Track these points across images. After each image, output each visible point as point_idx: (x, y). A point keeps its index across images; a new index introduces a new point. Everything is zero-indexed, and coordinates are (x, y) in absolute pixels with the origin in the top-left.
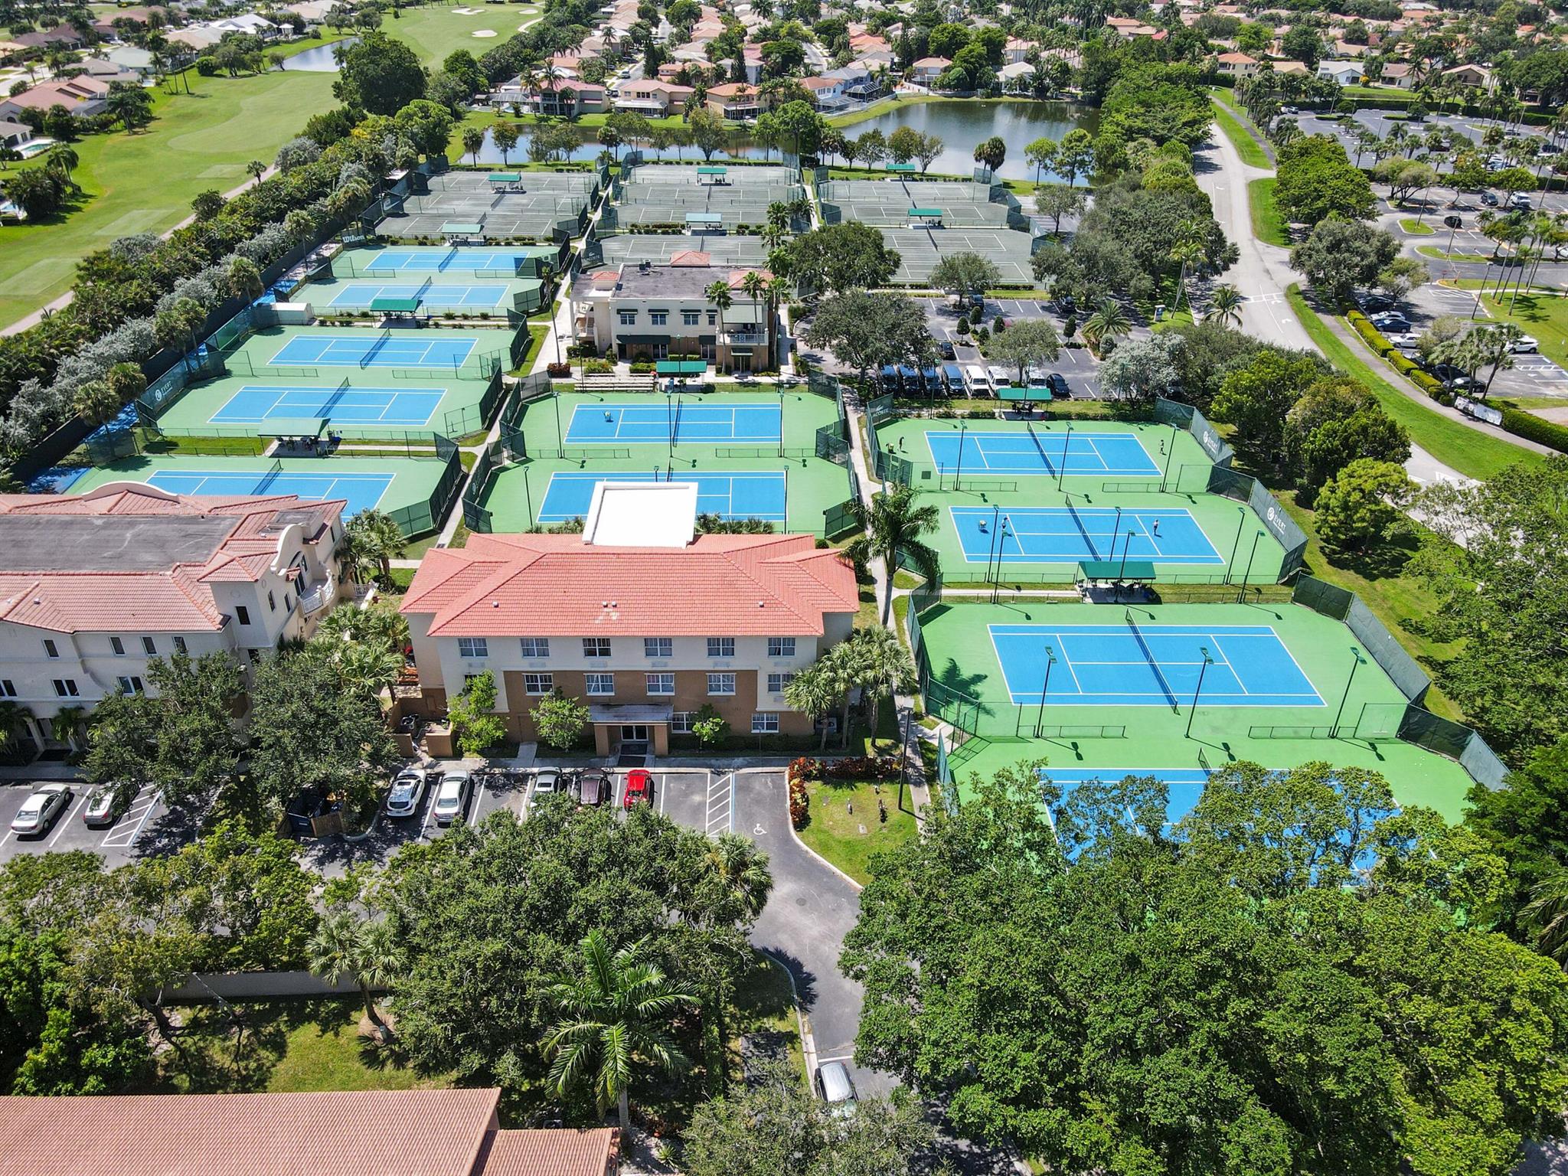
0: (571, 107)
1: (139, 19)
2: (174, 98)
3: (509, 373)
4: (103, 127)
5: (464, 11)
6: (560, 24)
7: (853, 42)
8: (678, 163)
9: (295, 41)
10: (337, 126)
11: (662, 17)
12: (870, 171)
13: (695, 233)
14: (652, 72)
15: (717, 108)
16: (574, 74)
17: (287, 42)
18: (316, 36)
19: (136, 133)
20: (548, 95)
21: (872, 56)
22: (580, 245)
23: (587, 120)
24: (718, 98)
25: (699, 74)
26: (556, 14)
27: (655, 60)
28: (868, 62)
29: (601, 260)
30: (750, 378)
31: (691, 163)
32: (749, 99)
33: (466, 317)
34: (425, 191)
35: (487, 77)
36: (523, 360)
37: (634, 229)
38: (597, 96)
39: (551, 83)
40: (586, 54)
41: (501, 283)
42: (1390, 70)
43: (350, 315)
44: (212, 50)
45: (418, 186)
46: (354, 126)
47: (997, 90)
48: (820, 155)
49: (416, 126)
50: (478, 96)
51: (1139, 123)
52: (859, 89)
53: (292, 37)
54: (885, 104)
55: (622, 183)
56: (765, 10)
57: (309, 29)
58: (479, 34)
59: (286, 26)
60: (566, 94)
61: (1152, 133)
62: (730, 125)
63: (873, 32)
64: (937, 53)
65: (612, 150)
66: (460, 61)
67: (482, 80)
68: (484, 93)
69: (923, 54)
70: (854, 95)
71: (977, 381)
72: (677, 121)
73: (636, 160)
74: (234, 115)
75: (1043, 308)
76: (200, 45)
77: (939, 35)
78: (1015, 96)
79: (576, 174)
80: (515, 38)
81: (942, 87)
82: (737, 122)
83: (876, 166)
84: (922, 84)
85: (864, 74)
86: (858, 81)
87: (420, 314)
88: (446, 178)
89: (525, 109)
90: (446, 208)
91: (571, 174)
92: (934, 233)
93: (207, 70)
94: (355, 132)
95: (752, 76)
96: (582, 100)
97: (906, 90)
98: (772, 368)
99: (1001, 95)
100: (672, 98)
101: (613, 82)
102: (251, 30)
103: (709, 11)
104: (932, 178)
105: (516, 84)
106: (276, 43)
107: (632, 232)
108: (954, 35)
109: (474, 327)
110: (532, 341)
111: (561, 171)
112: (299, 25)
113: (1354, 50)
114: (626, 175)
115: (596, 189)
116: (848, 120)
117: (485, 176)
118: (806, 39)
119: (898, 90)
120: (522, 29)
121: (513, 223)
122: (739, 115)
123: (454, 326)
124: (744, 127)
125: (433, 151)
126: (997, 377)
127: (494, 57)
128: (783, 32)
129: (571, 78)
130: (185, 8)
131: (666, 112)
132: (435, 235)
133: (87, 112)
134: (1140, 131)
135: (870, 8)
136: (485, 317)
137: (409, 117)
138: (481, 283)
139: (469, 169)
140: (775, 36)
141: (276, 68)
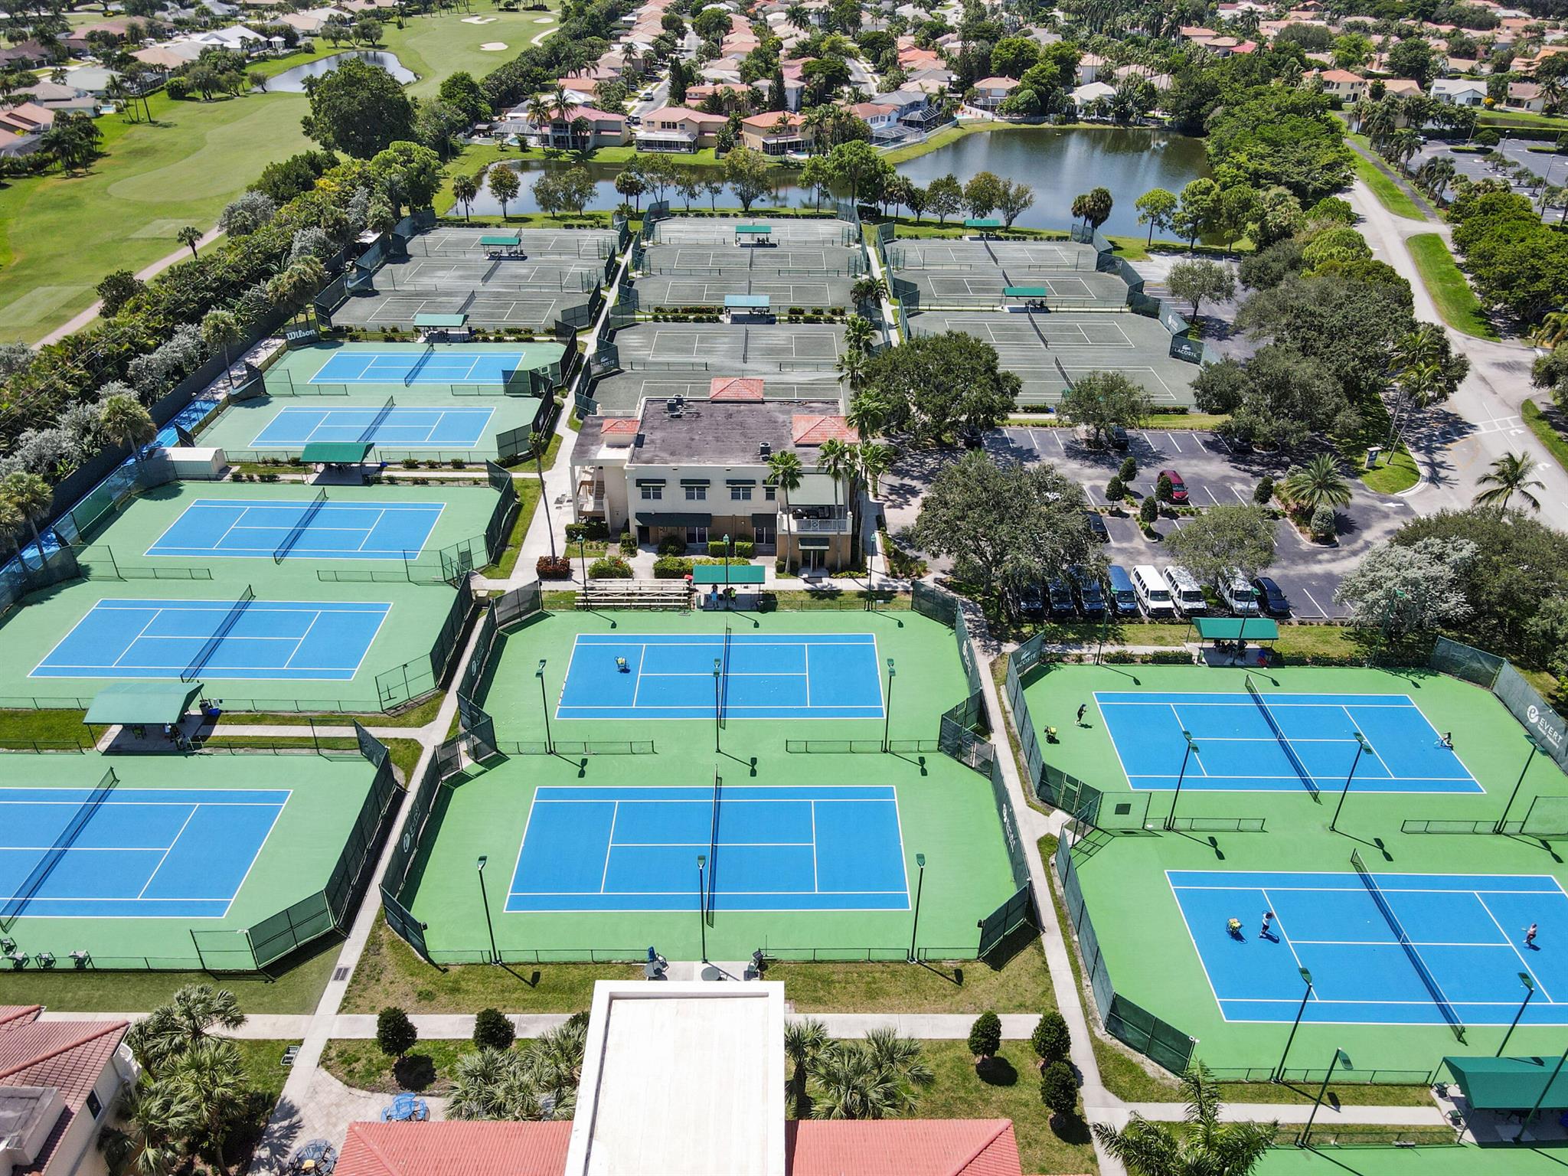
0: (585, 140)
1: (116, 31)
2: (134, 127)
3: (484, 571)
4: (39, 168)
5: (474, 20)
6: (577, 37)
7: (902, 57)
8: (711, 215)
9: (285, 56)
10: (298, 176)
11: (688, 26)
12: (942, 225)
13: (736, 320)
14: (678, 96)
15: (753, 142)
16: (590, 98)
17: (277, 57)
18: (309, 50)
19: (75, 175)
20: (559, 125)
21: (928, 75)
22: (589, 342)
23: (604, 155)
24: (755, 129)
25: (732, 98)
26: (572, 25)
27: (683, 80)
28: (925, 82)
29: (617, 365)
30: (826, 581)
31: (727, 216)
32: (792, 130)
33: (432, 466)
34: (403, 257)
35: (491, 103)
36: (504, 544)
37: (660, 314)
38: (615, 126)
39: (562, 113)
40: (604, 73)
41: (484, 403)
42: (1517, 90)
43: (276, 462)
44: (186, 68)
45: (395, 252)
46: (320, 174)
47: (1071, 116)
48: (881, 205)
49: (396, 174)
50: (479, 126)
51: (1267, 166)
52: (916, 115)
53: (282, 51)
54: (946, 133)
55: (644, 243)
56: (802, 20)
57: (301, 43)
58: (489, 47)
59: (277, 39)
60: (579, 125)
61: (1284, 179)
62: (771, 160)
63: (924, 45)
64: (1002, 72)
65: (632, 200)
66: (459, 86)
67: (485, 107)
68: (486, 122)
69: (985, 74)
70: (910, 124)
71: (1157, 595)
72: (708, 156)
73: (661, 212)
74: (196, 150)
75: (1206, 444)
76: (173, 63)
77: (1003, 52)
78: (1092, 122)
79: (588, 232)
80: (525, 54)
81: (1009, 111)
82: (778, 158)
83: (950, 218)
84: (984, 108)
85: (921, 98)
86: (915, 106)
87: (371, 461)
88: (429, 238)
89: (532, 142)
90: (427, 282)
91: (583, 232)
92: (1038, 318)
93: (178, 93)
94: (321, 183)
95: (792, 101)
96: (598, 131)
97: (968, 115)
98: (856, 566)
99: (1076, 121)
100: (702, 128)
101: (633, 105)
102: (234, 44)
103: (739, 21)
104: (1021, 236)
105: (523, 111)
106: (263, 59)
107: (656, 319)
108: (1021, 52)
109: (442, 481)
110: (520, 507)
111: (570, 227)
112: (290, 37)
113: (1463, 65)
114: (649, 232)
115: (613, 255)
116: (907, 154)
117: (478, 234)
118: (850, 54)
119: (959, 116)
120: (536, 41)
121: (507, 306)
122: (780, 149)
123: (416, 482)
124: (786, 163)
125: (417, 202)
126: (1184, 588)
127: (499, 79)
128: (824, 46)
129: (586, 105)
130: (170, 19)
131: (696, 146)
132: (406, 328)
133: (19, 150)
134: (1268, 175)
135: (915, 17)
136: (458, 465)
137: (388, 163)
138: (458, 403)
139: (459, 223)
140: (816, 52)
141: (258, 89)
